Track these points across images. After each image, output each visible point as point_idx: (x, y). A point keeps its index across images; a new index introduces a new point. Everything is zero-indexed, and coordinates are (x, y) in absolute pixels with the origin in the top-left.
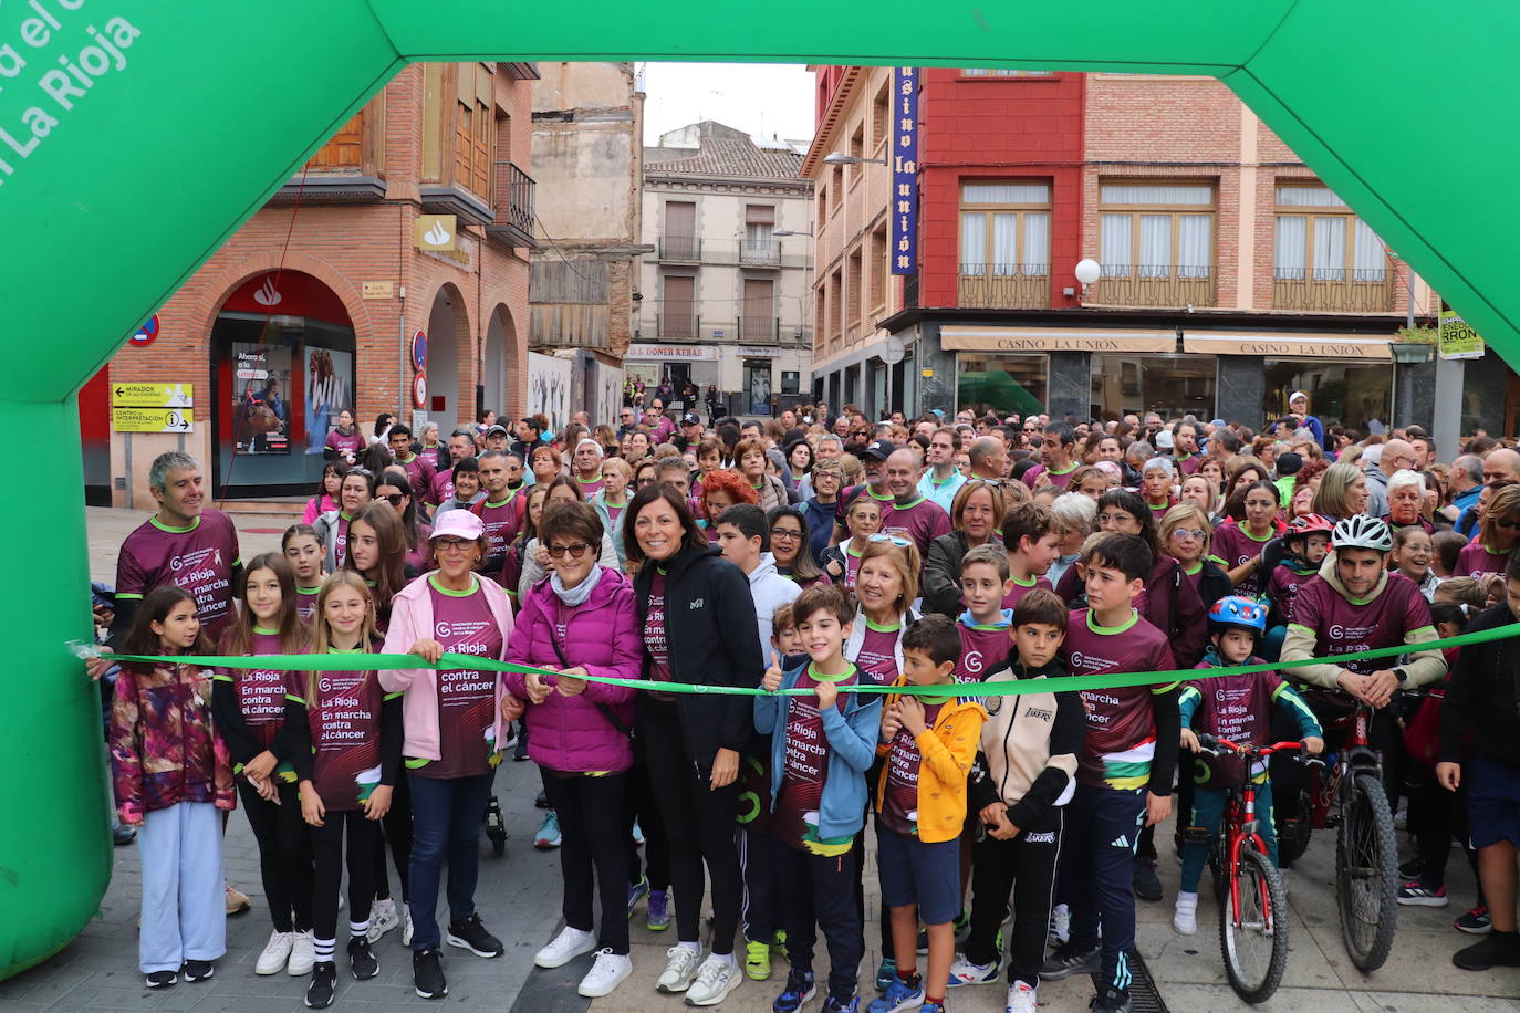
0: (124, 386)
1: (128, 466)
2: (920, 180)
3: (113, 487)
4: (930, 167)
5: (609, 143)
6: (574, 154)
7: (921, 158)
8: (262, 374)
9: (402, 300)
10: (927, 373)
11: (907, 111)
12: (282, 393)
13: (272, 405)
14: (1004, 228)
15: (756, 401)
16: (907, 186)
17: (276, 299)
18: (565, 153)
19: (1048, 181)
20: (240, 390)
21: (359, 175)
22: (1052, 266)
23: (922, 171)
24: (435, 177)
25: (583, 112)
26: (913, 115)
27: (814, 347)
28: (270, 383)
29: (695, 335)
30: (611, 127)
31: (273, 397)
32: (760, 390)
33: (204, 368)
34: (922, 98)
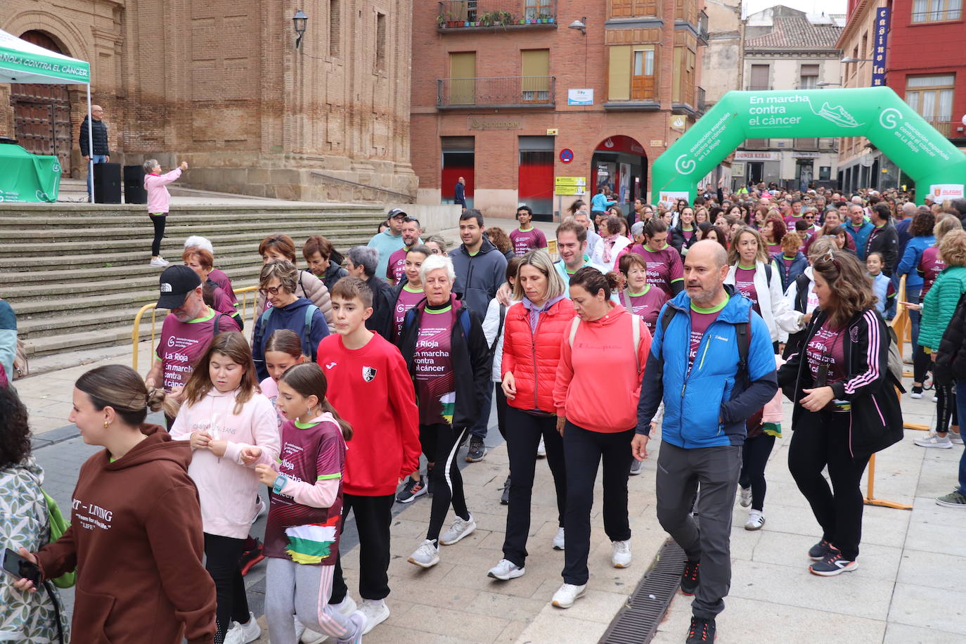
0: (560, 178)
1: (560, 207)
2: (886, 76)
3: (554, 215)
4: (891, 71)
5: (727, 51)
6: (709, 57)
7: (887, 66)
8: (606, 174)
9: (666, 147)
10: (884, 171)
11: (881, 43)
12: (612, 181)
13: (609, 185)
14: (929, 98)
15: (803, 185)
16: (879, 80)
17: (611, 145)
18: (704, 57)
19: (954, 74)
20: (599, 180)
21: (652, 102)
22: (952, 117)
23: (887, 72)
24: (678, 101)
25: (714, 34)
26: (884, 45)
27: (839, 152)
28: (609, 177)
29: (767, 145)
30: (729, 42)
31: (609, 182)
32: (806, 178)
33: (589, 171)
34: (889, 35)
